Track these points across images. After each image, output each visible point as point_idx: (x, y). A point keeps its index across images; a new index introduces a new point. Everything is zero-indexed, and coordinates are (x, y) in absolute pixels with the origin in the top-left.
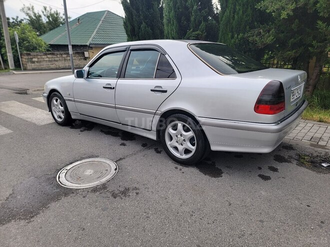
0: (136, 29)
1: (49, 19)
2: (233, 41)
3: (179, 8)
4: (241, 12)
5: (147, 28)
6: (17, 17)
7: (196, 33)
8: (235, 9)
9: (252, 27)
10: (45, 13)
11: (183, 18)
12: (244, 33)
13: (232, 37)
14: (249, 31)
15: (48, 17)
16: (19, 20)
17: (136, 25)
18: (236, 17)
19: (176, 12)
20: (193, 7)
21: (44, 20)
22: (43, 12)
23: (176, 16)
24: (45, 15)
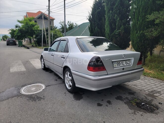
0: (93, 30)
1: (69, 26)
2: (137, 35)
3: (111, 20)
4: (141, 20)
5: (98, 29)
6: (55, 26)
7: (119, 31)
8: (138, 19)
9: (148, 28)
10: (68, 24)
11: (113, 24)
12: (143, 31)
13: (137, 33)
14: (146, 30)
15: (69, 25)
16: (56, 27)
17: (93, 28)
18: (139, 23)
19: (109, 21)
20: (117, 19)
21: (68, 26)
22: (68, 23)
23: (110, 23)
24: (68, 25)
